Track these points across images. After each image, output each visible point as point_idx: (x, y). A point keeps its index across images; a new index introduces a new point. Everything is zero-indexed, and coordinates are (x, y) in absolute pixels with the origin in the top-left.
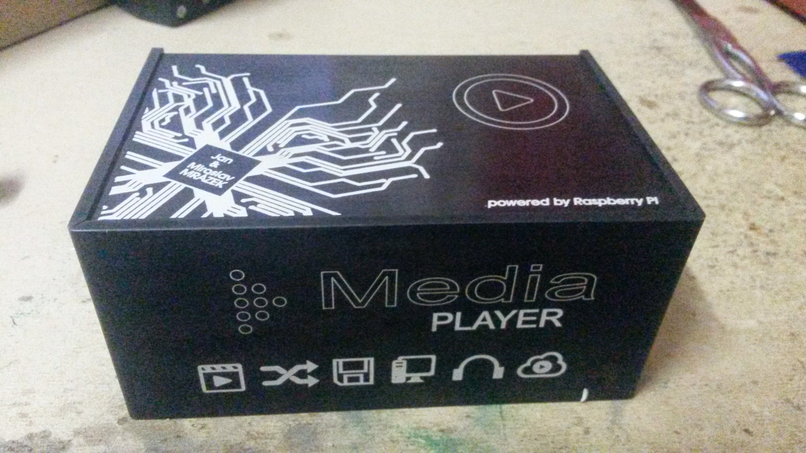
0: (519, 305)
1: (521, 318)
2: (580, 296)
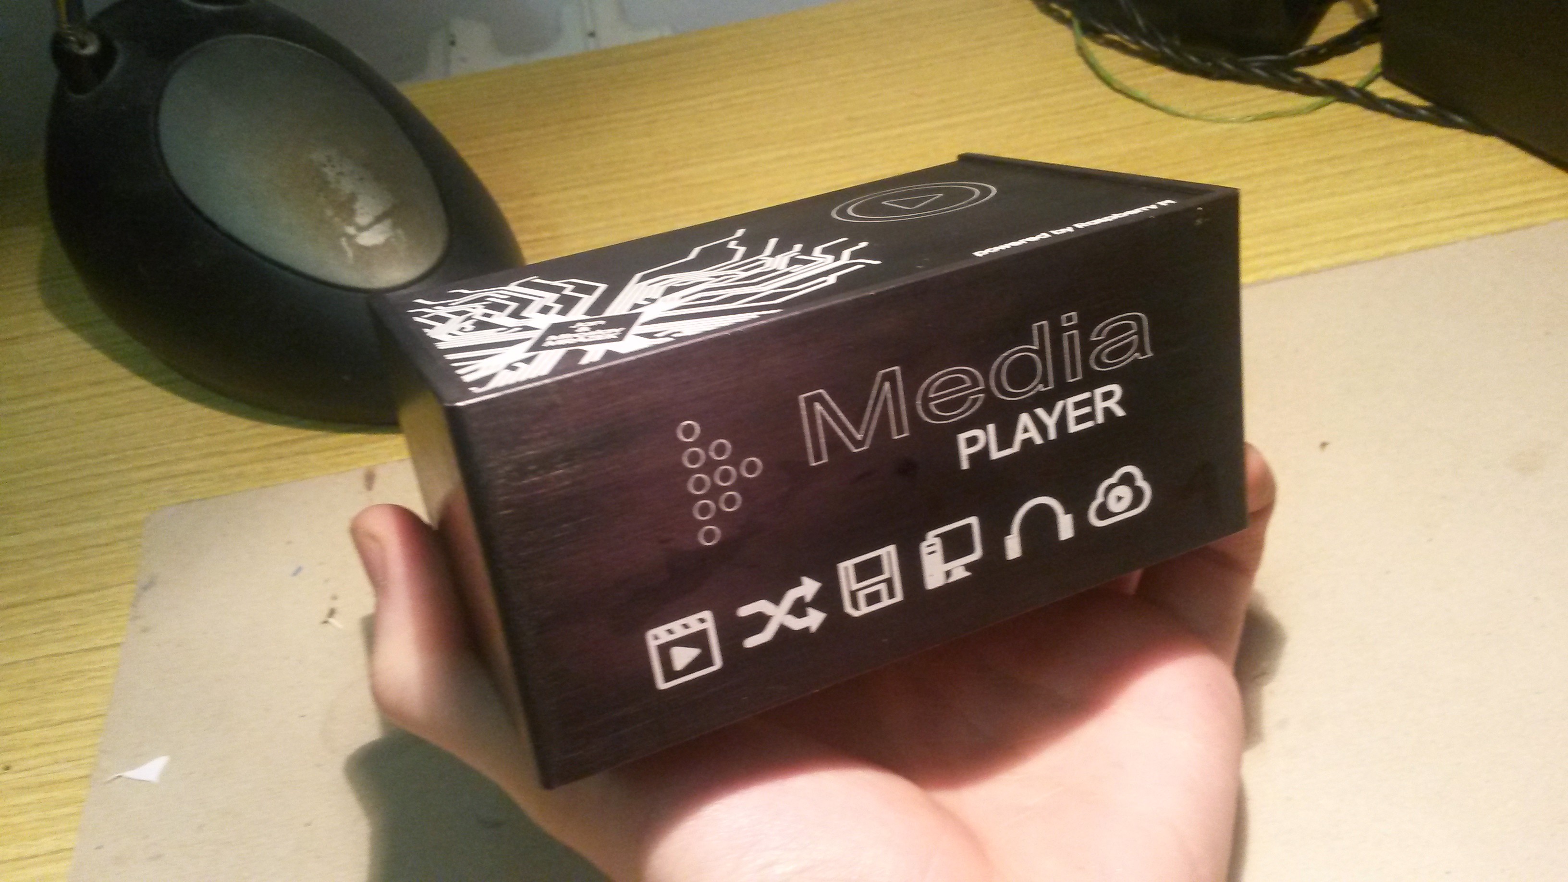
0: (1064, 390)
1: (1072, 414)
2: (1134, 355)
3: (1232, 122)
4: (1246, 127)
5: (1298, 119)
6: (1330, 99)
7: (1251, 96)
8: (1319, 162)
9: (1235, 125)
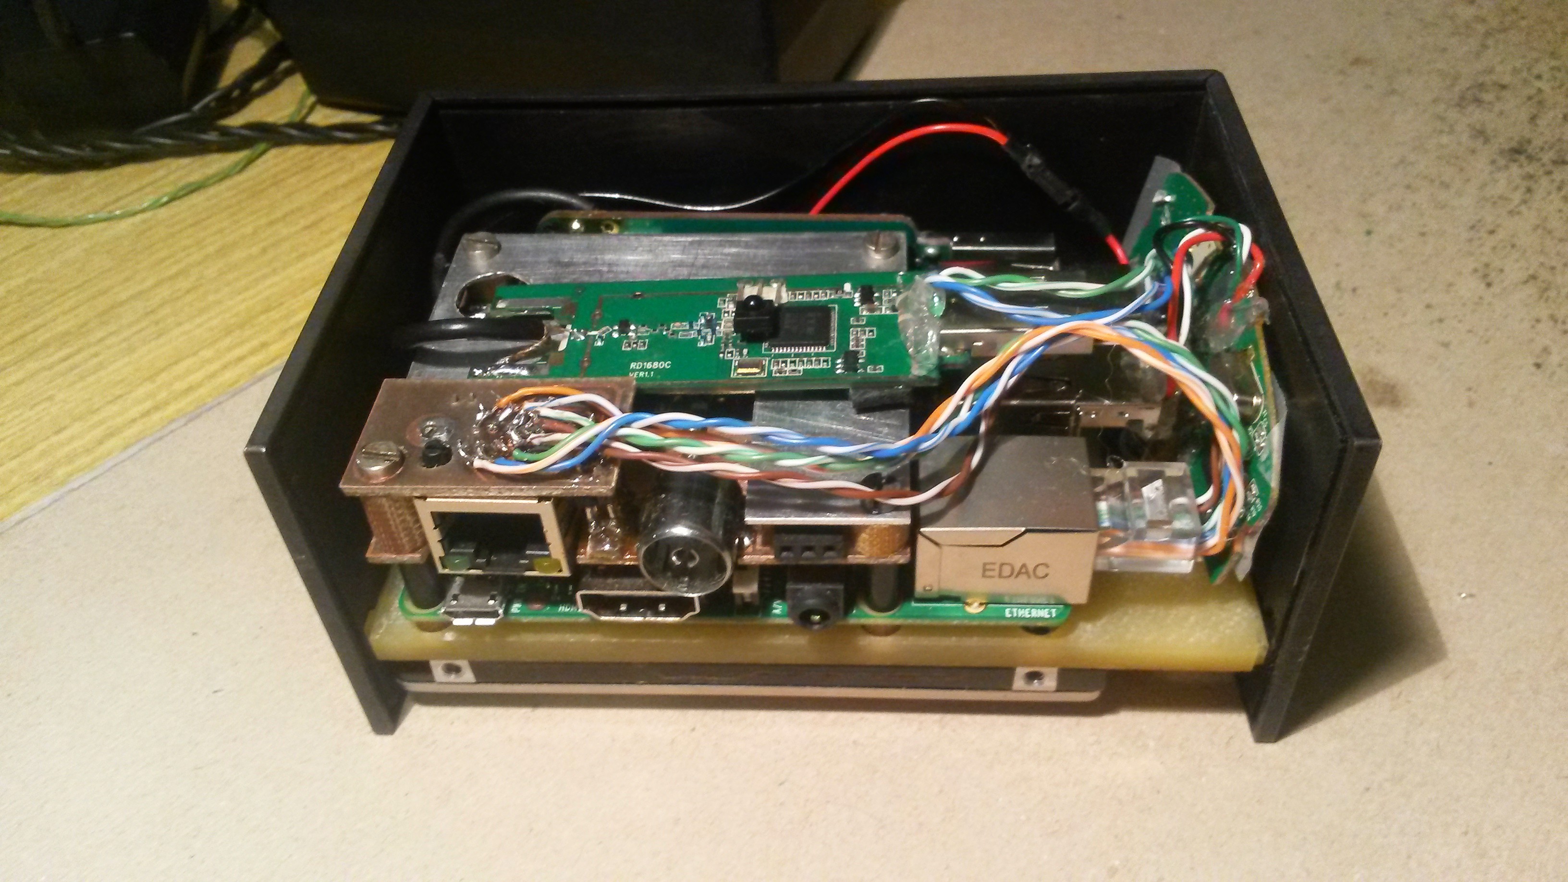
3: (143, 211)
4: (163, 212)
5: (228, 183)
6: (262, 146)
7: (161, 173)
8: (271, 223)
9: (148, 215)
